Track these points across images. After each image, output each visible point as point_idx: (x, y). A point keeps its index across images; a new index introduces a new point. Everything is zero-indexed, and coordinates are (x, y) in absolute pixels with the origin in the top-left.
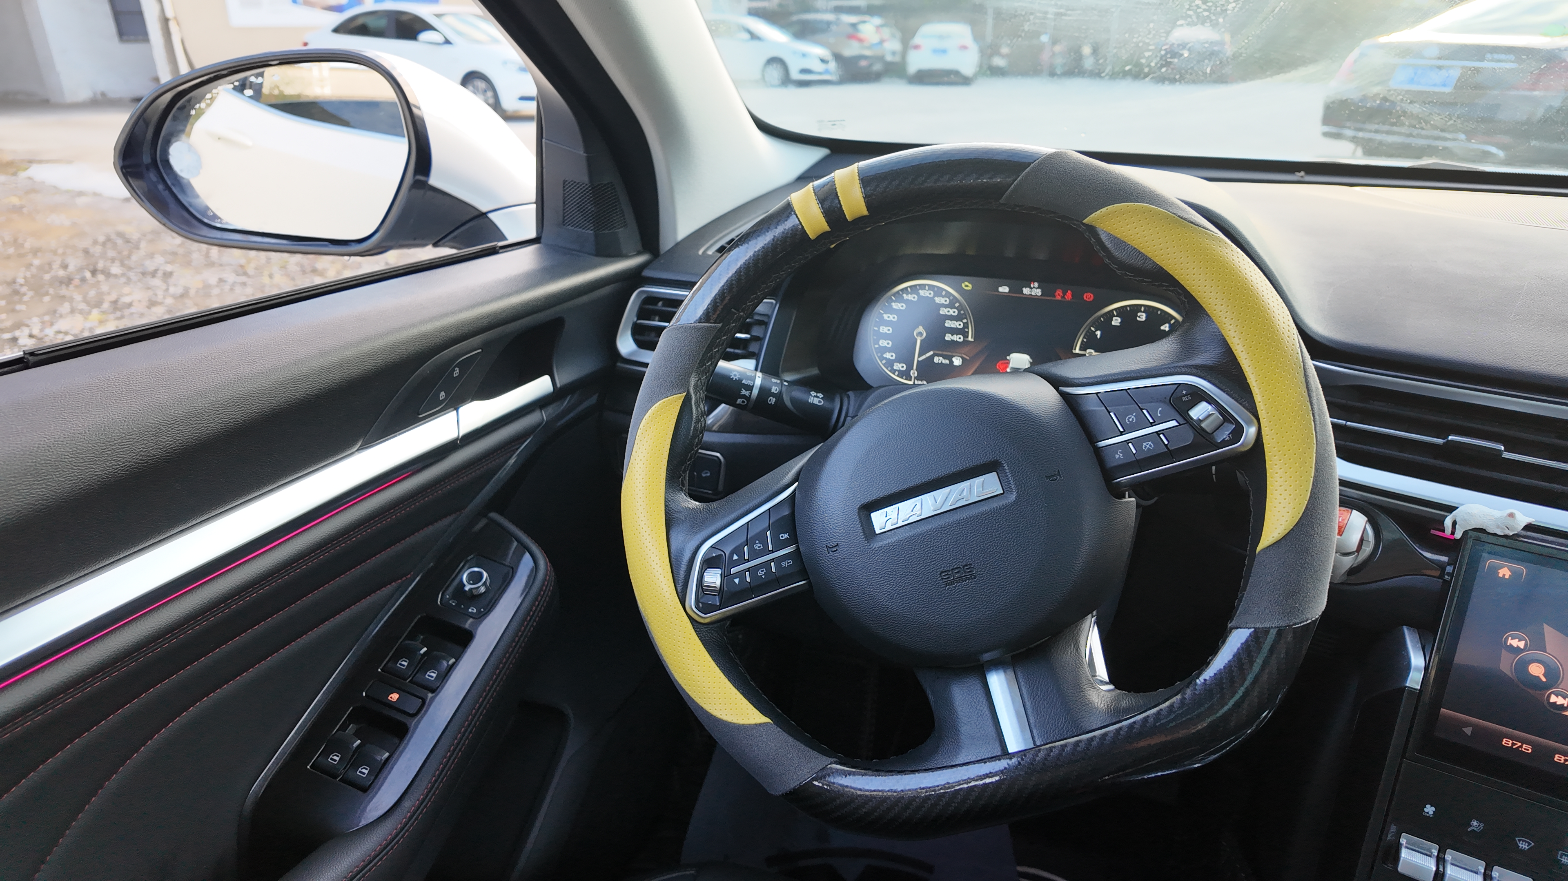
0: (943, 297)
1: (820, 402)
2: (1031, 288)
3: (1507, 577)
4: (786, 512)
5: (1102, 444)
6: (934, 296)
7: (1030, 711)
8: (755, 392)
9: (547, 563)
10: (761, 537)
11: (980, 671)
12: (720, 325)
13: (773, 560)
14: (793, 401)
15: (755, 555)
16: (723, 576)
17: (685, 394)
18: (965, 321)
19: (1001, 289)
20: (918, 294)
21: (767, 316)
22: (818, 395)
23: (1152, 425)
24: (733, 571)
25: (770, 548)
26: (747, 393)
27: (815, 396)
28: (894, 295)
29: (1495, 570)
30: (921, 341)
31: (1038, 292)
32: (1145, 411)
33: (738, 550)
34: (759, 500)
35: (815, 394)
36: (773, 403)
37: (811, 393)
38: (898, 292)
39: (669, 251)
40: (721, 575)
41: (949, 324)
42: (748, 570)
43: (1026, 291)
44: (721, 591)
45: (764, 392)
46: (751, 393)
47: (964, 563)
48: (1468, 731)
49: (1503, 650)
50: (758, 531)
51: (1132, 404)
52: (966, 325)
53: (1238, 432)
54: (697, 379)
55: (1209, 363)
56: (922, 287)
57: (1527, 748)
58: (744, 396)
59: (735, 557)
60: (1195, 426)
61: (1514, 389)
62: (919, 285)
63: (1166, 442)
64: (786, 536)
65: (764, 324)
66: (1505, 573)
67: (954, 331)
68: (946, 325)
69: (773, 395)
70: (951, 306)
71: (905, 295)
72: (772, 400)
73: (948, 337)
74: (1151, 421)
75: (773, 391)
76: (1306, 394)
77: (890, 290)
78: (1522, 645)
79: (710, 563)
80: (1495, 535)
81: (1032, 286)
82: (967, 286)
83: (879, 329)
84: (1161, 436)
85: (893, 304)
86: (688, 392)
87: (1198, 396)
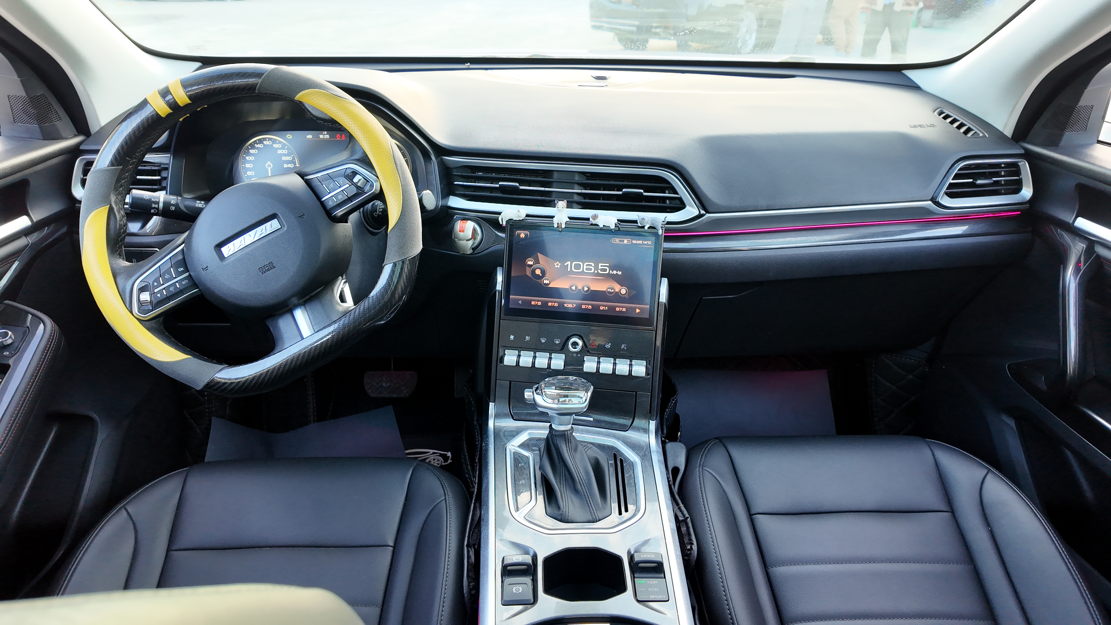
0: (278, 144)
1: (203, 206)
2: (324, 135)
3: (523, 237)
4: (180, 257)
5: (324, 199)
6: (272, 144)
7: (312, 320)
8: (161, 205)
9: (52, 323)
10: (168, 272)
11: (290, 311)
12: (121, 167)
13: (177, 282)
14: (186, 207)
15: (166, 281)
16: (151, 295)
17: (109, 206)
18: (292, 156)
19: (308, 137)
20: (263, 144)
21: (167, 164)
22: (201, 202)
23: (340, 187)
24: (155, 291)
25: (174, 276)
26: (156, 206)
27: (199, 203)
28: (249, 145)
29: (519, 235)
30: (271, 169)
31: (328, 136)
32: (336, 182)
33: (157, 280)
34: (164, 254)
35: (199, 202)
36: (174, 210)
37: (197, 202)
38: (251, 144)
39: (98, 131)
40: (150, 294)
41: (284, 158)
42: (164, 289)
43: (321, 136)
44: (151, 302)
45: (167, 204)
46: (159, 206)
47: (269, 262)
48: (520, 302)
49: (527, 267)
50: (166, 269)
51: (330, 179)
52: (293, 158)
53: (372, 186)
54: (115, 198)
55: (358, 158)
56: (265, 139)
57: (540, 303)
58: (155, 208)
59: (155, 284)
60: (355, 185)
61: (513, 159)
62: (263, 138)
63: (347, 194)
64: (182, 269)
65: (167, 169)
66: (522, 236)
67: (288, 162)
68: (283, 159)
69: (173, 205)
70: (283, 148)
71: (256, 145)
72: (173, 208)
73: (285, 166)
74: (339, 186)
75: (172, 203)
76: (395, 166)
77: (246, 143)
78: (532, 263)
79: (142, 290)
80: (516, 220)
81: (324, 133)
82: (289, 136)
83: (245, 165)
84: (344, 192)
85: (250, 151)
86: (111, 205)
87: (355, 173)
